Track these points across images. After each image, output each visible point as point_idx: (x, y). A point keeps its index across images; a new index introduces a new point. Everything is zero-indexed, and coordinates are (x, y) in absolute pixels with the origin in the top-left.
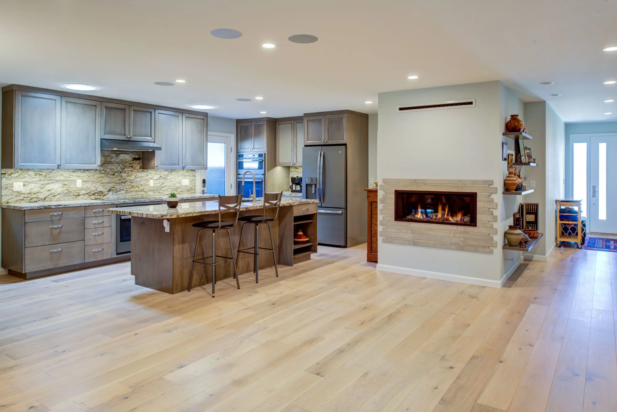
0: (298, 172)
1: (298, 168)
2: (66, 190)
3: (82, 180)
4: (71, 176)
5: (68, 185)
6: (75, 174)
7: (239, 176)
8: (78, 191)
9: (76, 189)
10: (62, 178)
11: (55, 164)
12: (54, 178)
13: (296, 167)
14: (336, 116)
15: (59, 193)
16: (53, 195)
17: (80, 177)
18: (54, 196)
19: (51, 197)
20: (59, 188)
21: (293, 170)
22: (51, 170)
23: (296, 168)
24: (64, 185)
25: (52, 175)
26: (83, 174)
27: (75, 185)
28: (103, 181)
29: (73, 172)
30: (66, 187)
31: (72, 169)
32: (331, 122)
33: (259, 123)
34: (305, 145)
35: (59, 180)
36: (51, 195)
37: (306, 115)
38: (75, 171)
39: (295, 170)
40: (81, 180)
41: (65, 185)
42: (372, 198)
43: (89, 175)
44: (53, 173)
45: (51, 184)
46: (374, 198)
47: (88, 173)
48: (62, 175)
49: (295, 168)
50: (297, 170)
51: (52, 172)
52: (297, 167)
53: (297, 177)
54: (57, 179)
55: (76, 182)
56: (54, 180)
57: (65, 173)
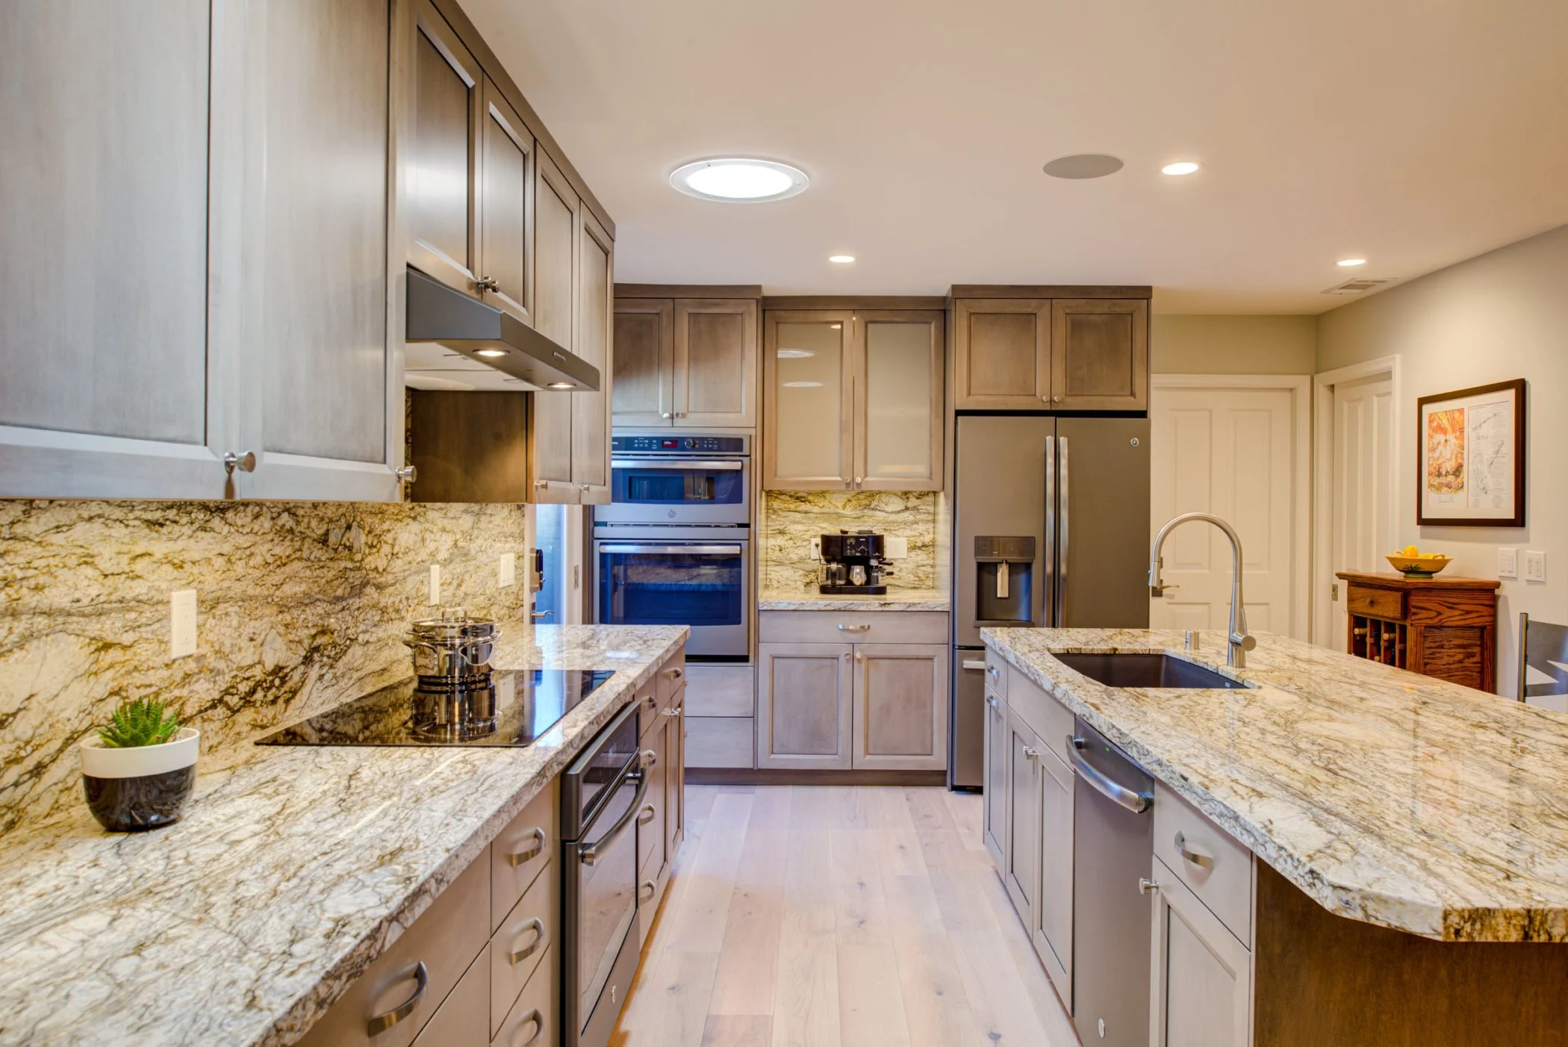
0: (806, 512)
1: (810, 498)
2: (111, 694)
3: (199, 590)
4: (139, 566)
5: (125, 648)
6: (160, 545)
7: (600, 531)
8: (177, 693)
9: (165, 673)
10: (87, 586)
11: (198, 452)
12: (38, 588)
13: (799, 495)
14: (1104, 307)
15: (68, 729)
16: (30, 763)
17: (187, 566)
18: (38, 770)
19: (16, 785)
20: (66, 687)
21: (782, 506)
22: (16, 511)
23: (798, 498)
24: (98, 650)
25: (21, 560)
26: (202, 545)
27: (161, 642)
28: (289, 589)
29: (151, 524)
30: (111, 666)
31: (147, 504)
32: (1077, 327)
33: (717, 305)
34: (958, 408)
35: (65, 602)
36: (17, 760)
37: (963, 292)
38: (158, 515)
39: (792, 506)
40: (191, 594)
41: (107, 646)
42: (1434, 614)
43: (227, 548)
44: (26, 539)
45: (18, 654)
46: (1439, 614)
47: (226, 528)
48: (88, 560)
49: (791, 496)
50: (803, 507)
51: (19, 529)
52: (804, 495)
53: (842, 532)
54: (57, 596)
55: (167, 617)
56: (36, 612)
57: (105, 539)
